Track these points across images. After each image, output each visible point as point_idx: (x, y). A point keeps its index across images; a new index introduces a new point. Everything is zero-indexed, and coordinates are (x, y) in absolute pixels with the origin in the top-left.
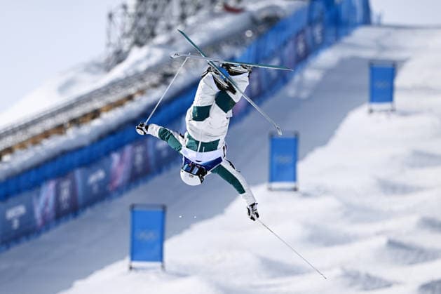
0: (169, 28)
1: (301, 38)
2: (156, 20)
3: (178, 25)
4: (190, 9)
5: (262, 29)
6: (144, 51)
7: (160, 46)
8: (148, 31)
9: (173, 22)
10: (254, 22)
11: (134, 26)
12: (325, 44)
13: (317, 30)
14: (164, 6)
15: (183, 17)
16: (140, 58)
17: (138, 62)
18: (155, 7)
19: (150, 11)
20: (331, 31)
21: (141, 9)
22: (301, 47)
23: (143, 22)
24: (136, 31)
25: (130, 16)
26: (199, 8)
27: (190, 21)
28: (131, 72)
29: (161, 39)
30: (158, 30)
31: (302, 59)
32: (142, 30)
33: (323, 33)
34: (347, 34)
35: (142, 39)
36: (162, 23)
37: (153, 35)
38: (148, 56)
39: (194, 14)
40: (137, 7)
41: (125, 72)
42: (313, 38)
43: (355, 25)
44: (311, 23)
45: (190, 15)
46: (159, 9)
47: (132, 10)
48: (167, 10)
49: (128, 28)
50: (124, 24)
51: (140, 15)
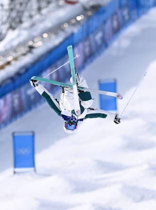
0: (31, 17)
1: (115, 17)
2: (23, 12)
3: (36, 14)
4: (43, 4)
5: (90, 13)
6: (16, 32)
7: (26, 29)
8: (17, 20)
9: (33, 13)
10: (85, 9)
11: (9, 17)
12: (131, 20)
13: (125, 12)
14: (27, 3)
15: (39, 9)
16: (13, 37)
17: (12, 40)
18: (21, 4)
19: (18, 6)
20: (134, 12)
21: (12, 6)
22: (115, 23)
23: (14, 14)
24: (10, 20)
25: (5, 11)
26: (49, 3)
27: (44, 11)
28: (8, 47)
29: (26, 24)
30: (24, 19)
31: (116, 31)
32: (14, 19)
33: (129, 14)
34: (144, 13)
35: (14, 25)
36: (26, 14)
37: (21, 22)
38: (19, 36)
39: (46, 7)
40: (10, 4)
41: (4, 47)
42: (123, 17)
43: (149, 7)
44: (121, 7)
45: (44, 7)
46: (24, 5)
47: (6, 7)
48: (29, 5)
49: (5, 19)
50: (2, 16)
51: (12, 10)
